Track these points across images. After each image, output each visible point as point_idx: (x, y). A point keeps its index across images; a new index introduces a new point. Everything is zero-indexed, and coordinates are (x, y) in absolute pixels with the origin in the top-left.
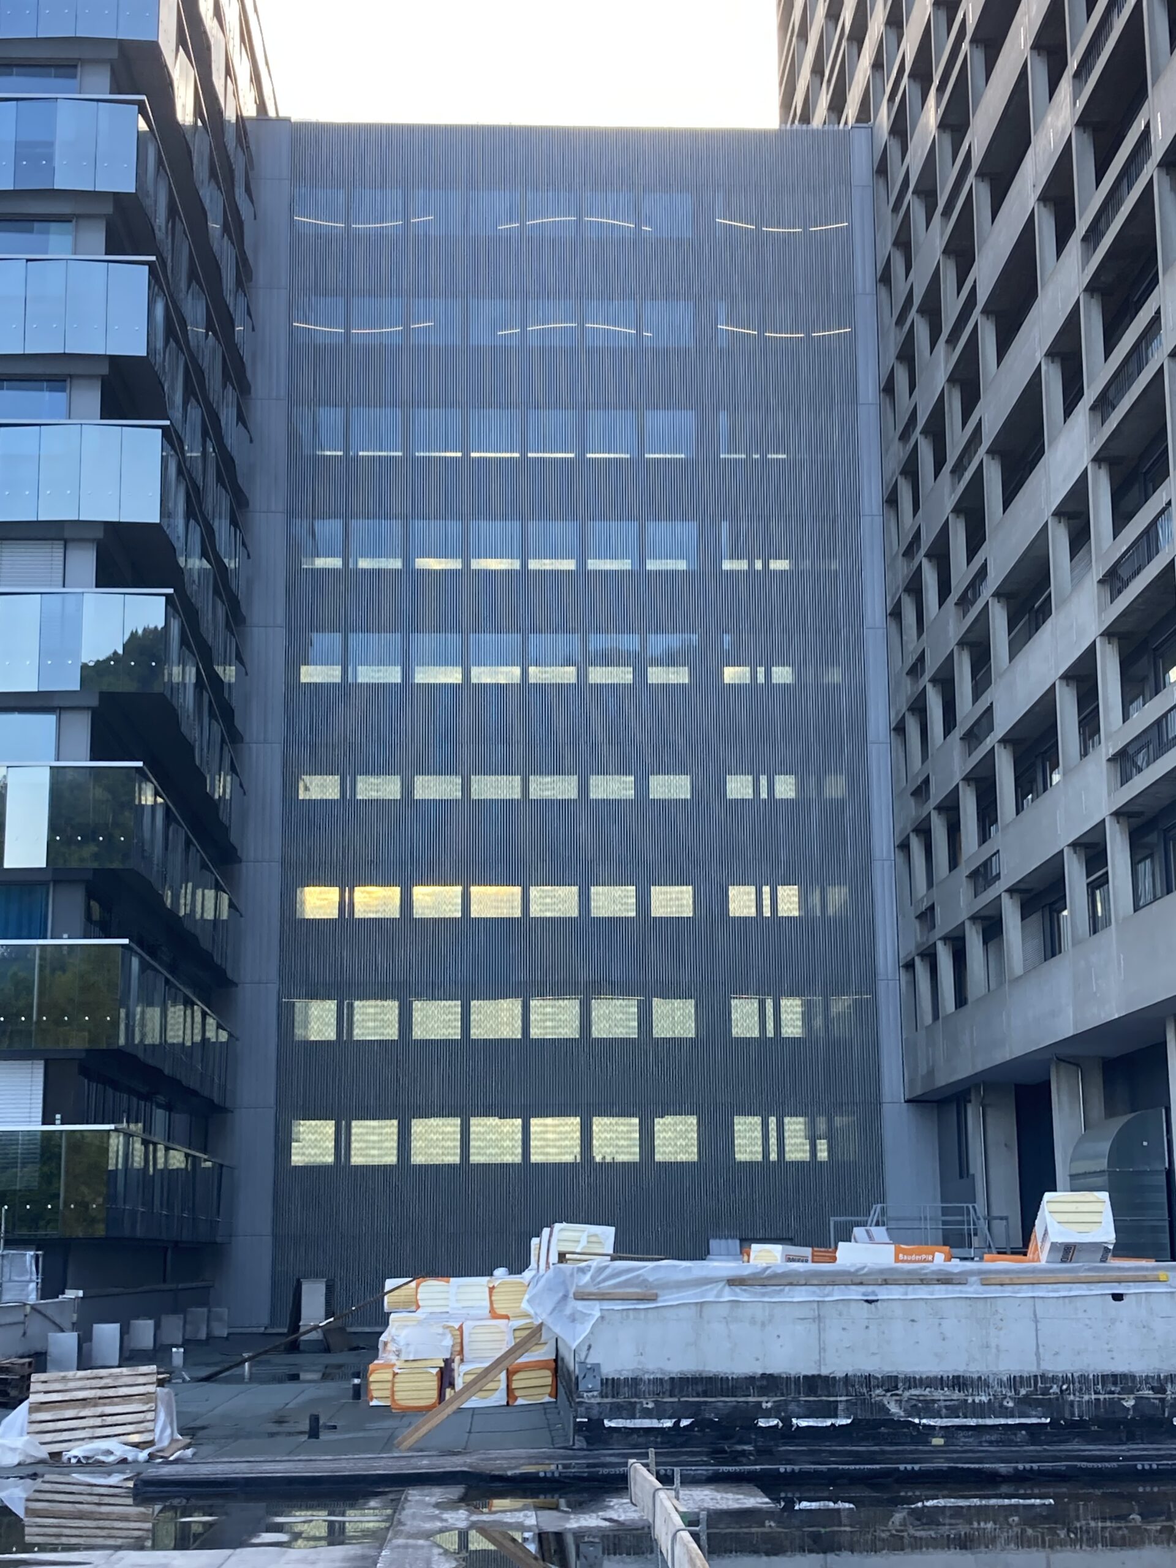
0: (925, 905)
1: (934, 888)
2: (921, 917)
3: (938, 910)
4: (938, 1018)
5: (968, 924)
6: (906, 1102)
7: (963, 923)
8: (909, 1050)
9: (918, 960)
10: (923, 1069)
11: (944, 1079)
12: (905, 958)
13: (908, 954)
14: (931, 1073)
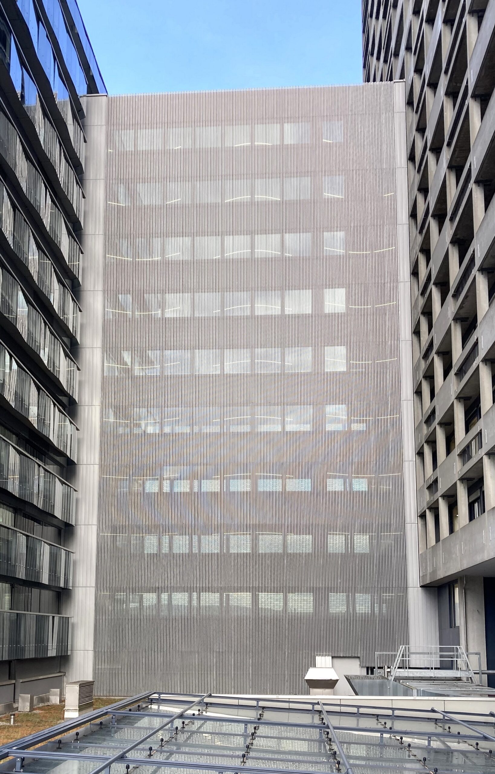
0: (433, 479)
1: (438, 468)
2: (429, 488)
3: (440, 480)
4: (439, 541)
5: (458, 483)
6: (420, 587)
7: (456, 483)
8: (422, 559)
9: (428, 512)
10: (429, 570)
11: (442, 574)
12: (421, 511)
13: (423, 509)
14: (434, 572)
